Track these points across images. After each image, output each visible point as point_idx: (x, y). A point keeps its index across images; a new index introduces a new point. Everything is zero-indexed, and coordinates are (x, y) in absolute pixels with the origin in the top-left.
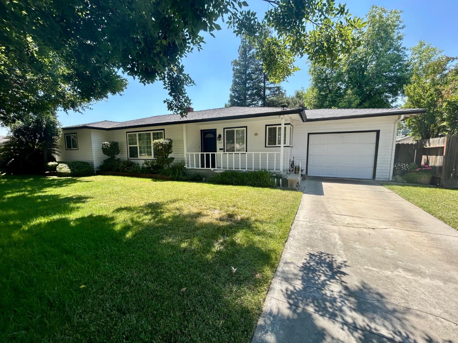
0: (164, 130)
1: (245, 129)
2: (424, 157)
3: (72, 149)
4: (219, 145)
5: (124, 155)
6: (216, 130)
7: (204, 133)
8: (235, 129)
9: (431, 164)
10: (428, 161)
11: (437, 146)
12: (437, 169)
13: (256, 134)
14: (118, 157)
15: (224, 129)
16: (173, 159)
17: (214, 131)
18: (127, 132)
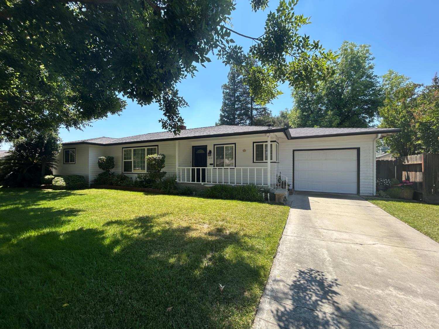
0: (157, 146)
1: (234, 145)
2: (404, 173)
3: (70, 163)
4: (210, 160)
5: (119, 169)
6: (206, 146)
7: (195, 149)
8: (225, 146)
9: (412, 180)
10: (408, 177)
11: (415, 163)
12: (418, 185)
13: (244, 151)
14: (112, 171)
15: (214, 145)
16: (165, 173)
17: (205, 148)
18: (123, 148)
